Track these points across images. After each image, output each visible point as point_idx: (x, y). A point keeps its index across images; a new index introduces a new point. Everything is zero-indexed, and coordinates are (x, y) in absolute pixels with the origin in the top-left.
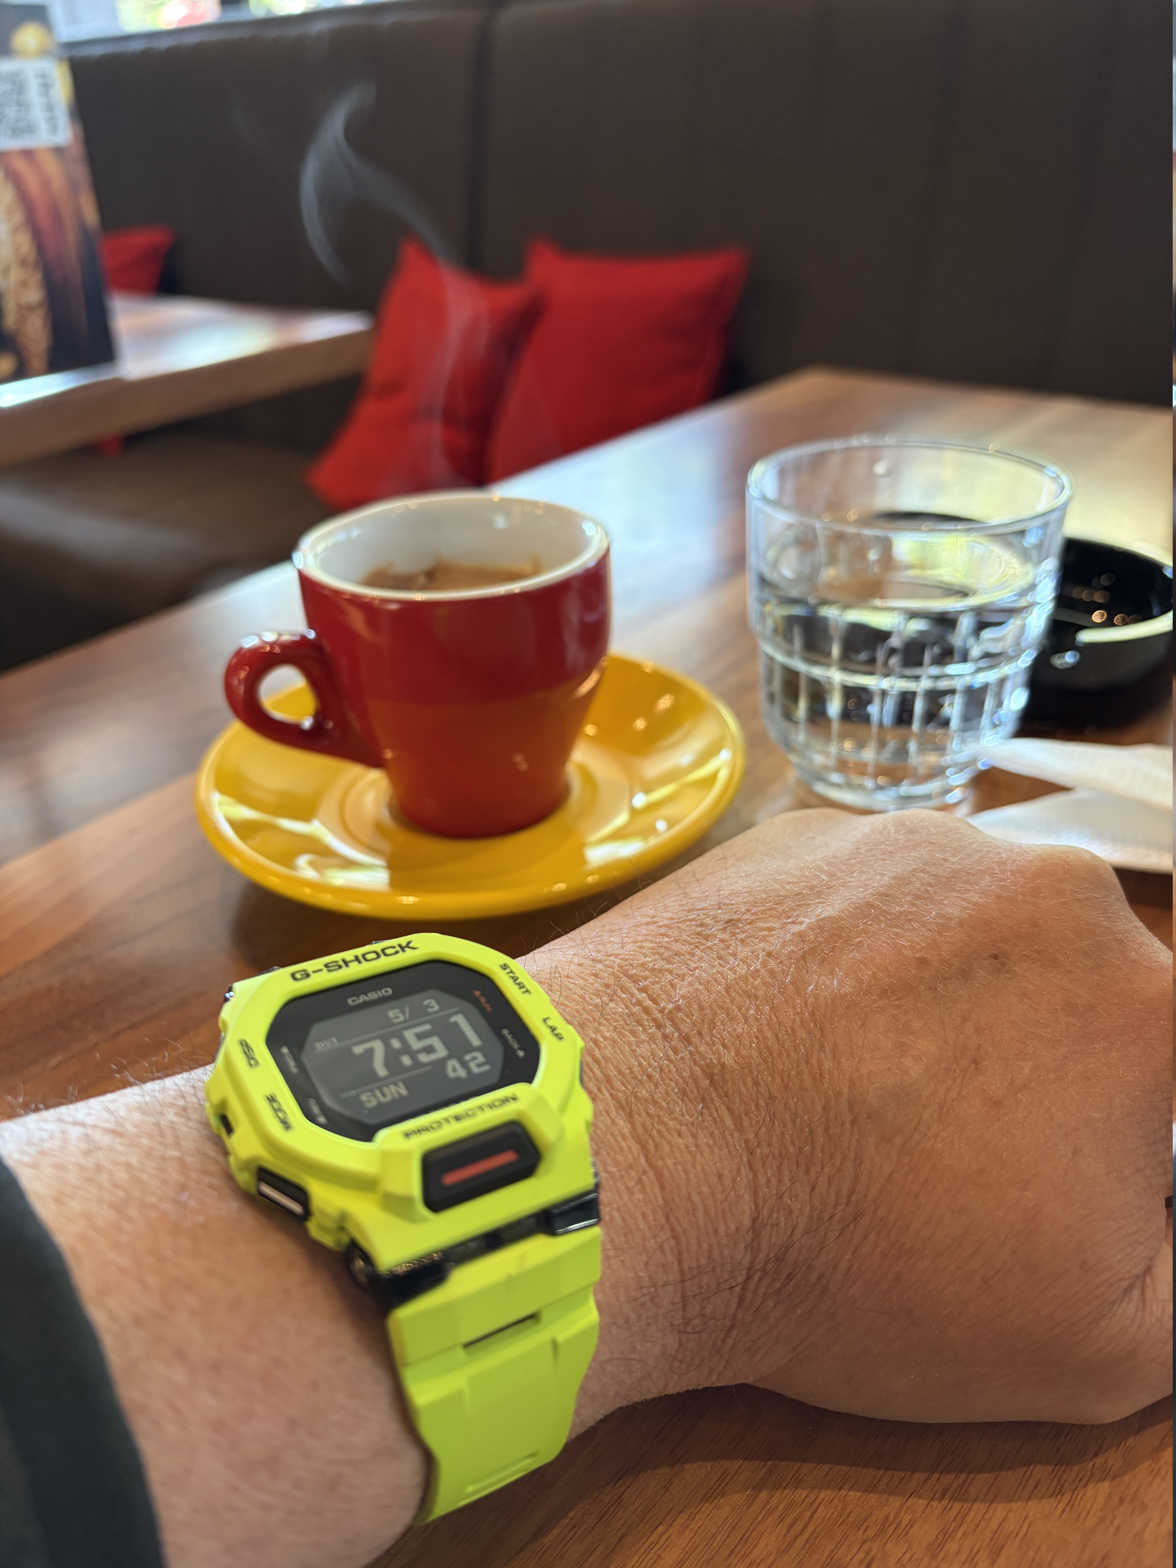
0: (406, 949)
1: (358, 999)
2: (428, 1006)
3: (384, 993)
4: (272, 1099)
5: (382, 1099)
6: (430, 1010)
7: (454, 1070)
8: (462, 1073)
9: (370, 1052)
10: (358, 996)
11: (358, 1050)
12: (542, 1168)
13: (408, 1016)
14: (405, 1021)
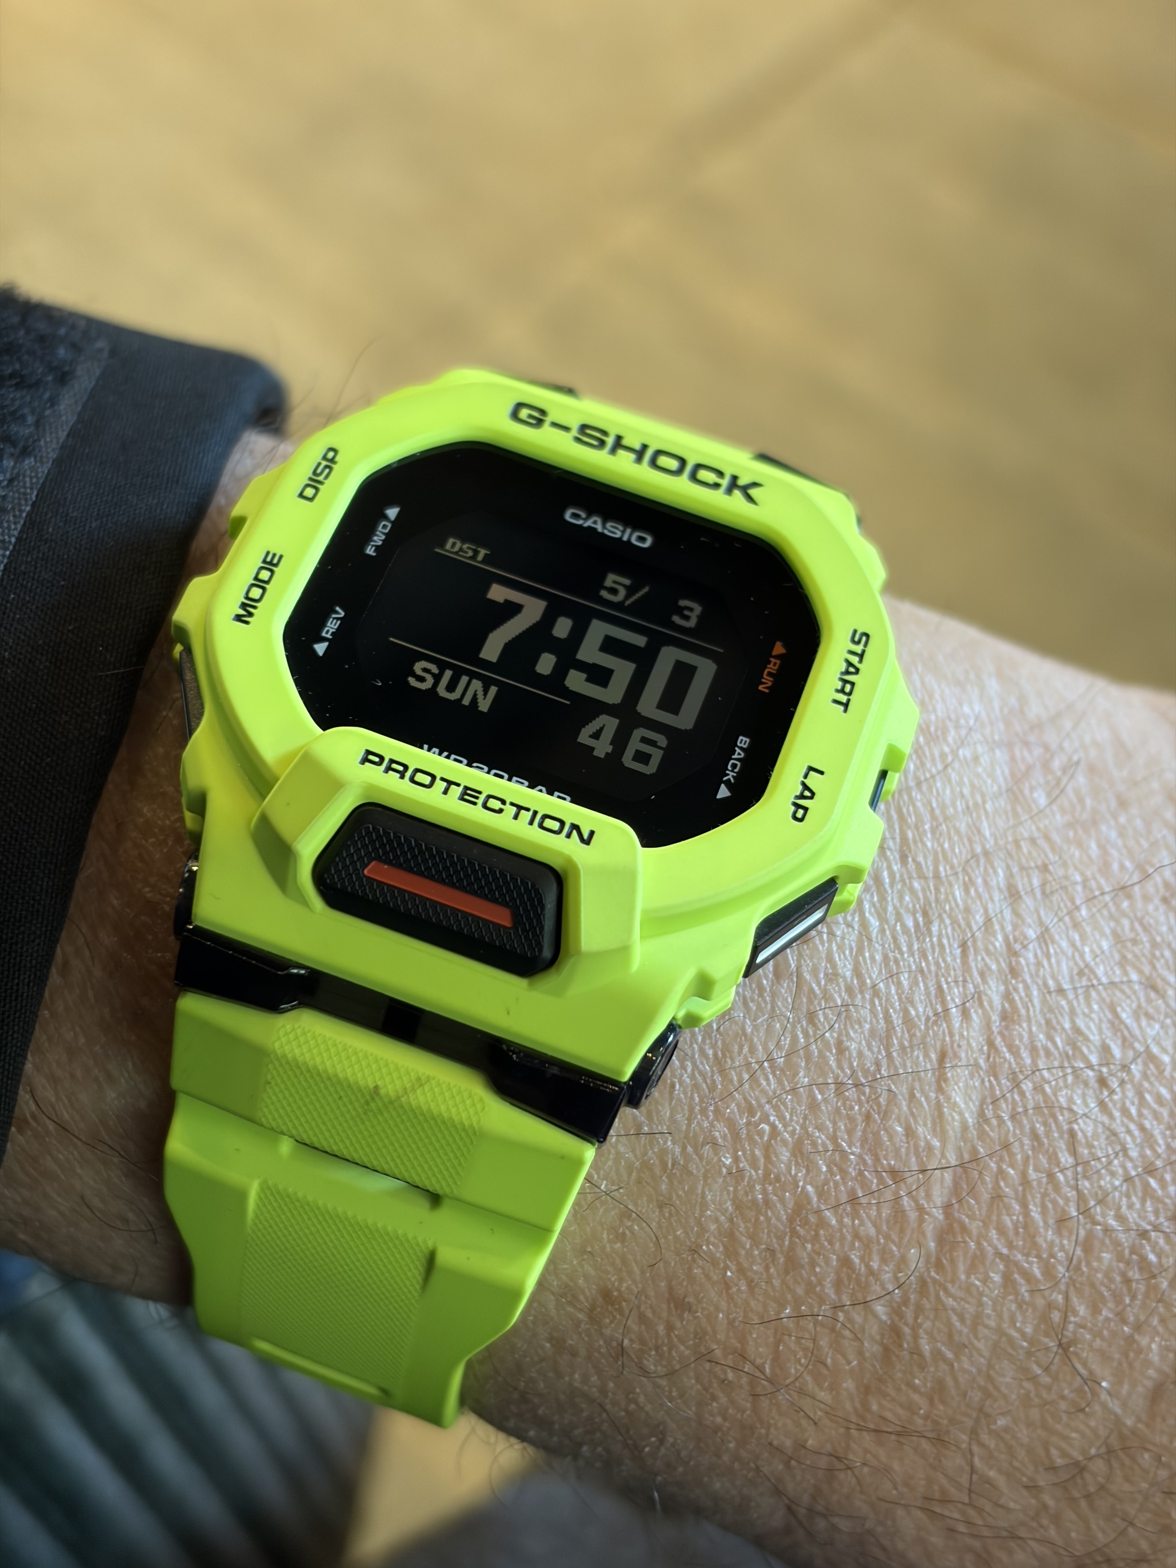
0: (737, 493)
1: (586, 519)
2: (680, 611)
3: (634, 541)
4: (270, 563)
5: (442, 691)
6: (676, 619)
7: (596, 735)
8: (602, 748)
9: (512, 609)
10: (590, 515)
11: (498, 593)
12: (550, 980)
13: (628, 602)
14: (619, 606)
